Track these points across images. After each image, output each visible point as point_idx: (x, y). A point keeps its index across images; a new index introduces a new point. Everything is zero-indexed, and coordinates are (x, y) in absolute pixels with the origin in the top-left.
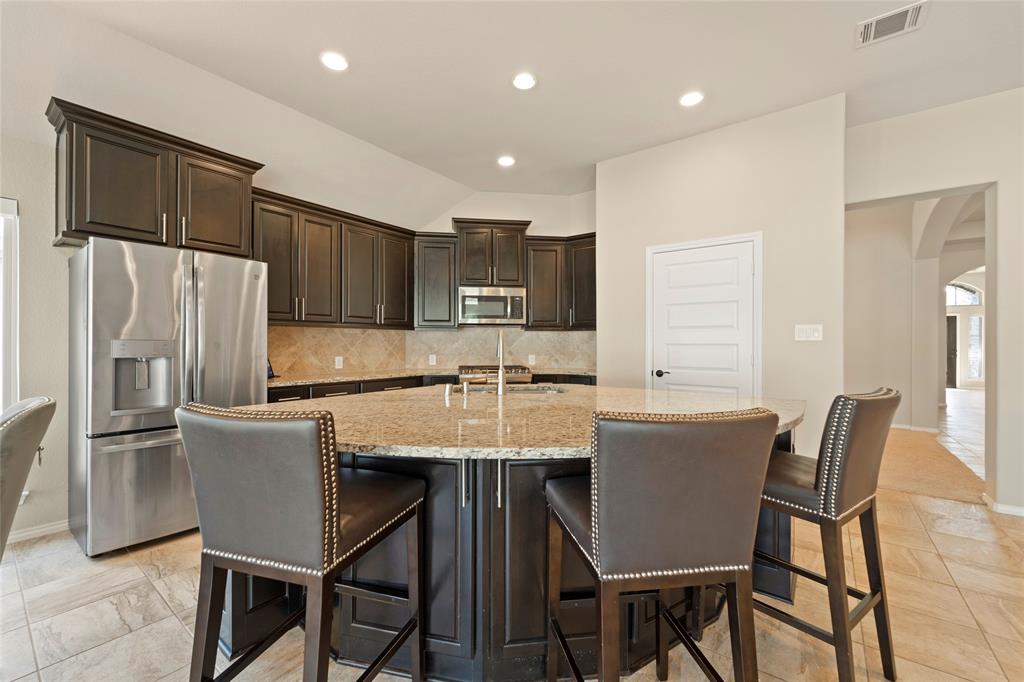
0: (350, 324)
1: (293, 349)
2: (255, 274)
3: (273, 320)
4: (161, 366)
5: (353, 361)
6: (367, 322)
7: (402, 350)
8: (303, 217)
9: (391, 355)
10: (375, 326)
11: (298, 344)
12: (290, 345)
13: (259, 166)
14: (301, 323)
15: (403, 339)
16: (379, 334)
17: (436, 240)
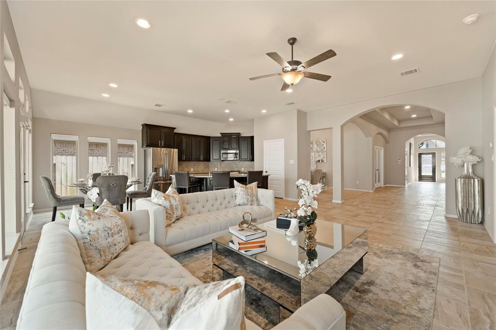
0: (194, 161)
1: (182, 166)
2: (175, 151)
3: (179, 160)
4: (161, 169)
5: (196, 169)
6: (198, 160)
7: (208, 167)
8: (183, 137)
9: (205, 168)
10: (200, 161)
13: (175, 128)
14: (184, 161)
15: (208, 164)
16: (202, 163)
17: (216, 138)
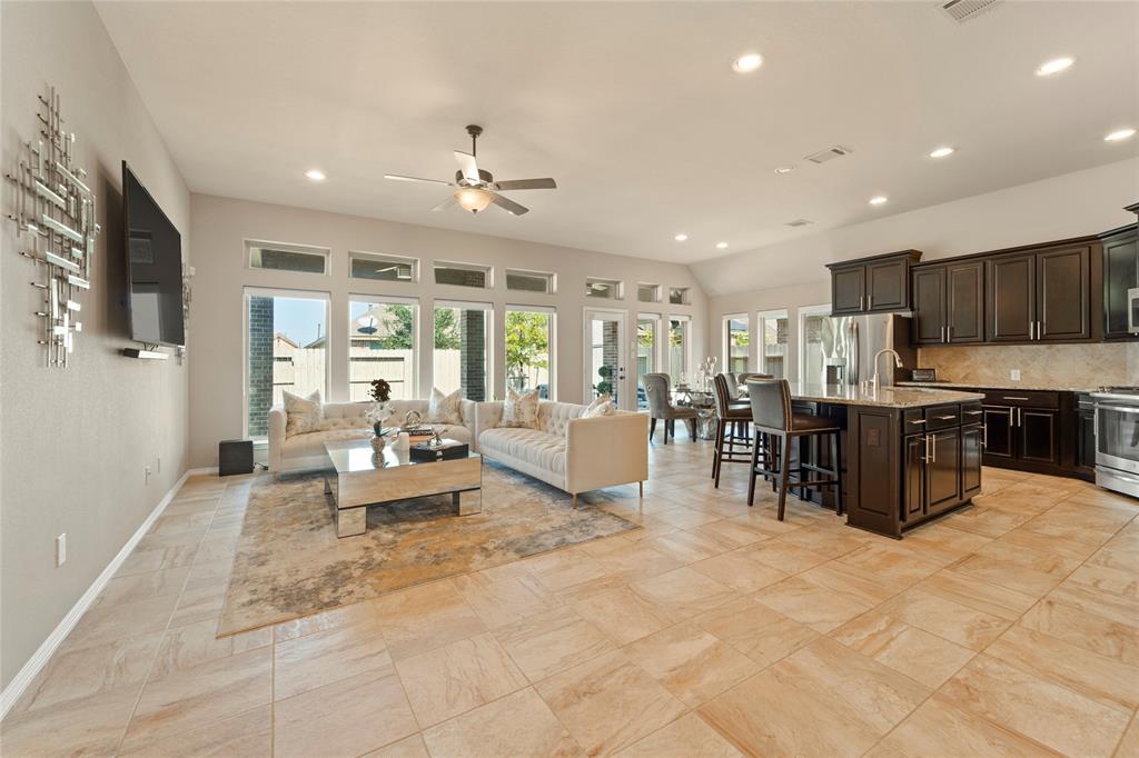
1: (967, 363)
8: (950, 269)
11: (973, 359)
12: (965, 360)
17: (1120, 237)
